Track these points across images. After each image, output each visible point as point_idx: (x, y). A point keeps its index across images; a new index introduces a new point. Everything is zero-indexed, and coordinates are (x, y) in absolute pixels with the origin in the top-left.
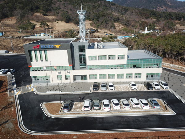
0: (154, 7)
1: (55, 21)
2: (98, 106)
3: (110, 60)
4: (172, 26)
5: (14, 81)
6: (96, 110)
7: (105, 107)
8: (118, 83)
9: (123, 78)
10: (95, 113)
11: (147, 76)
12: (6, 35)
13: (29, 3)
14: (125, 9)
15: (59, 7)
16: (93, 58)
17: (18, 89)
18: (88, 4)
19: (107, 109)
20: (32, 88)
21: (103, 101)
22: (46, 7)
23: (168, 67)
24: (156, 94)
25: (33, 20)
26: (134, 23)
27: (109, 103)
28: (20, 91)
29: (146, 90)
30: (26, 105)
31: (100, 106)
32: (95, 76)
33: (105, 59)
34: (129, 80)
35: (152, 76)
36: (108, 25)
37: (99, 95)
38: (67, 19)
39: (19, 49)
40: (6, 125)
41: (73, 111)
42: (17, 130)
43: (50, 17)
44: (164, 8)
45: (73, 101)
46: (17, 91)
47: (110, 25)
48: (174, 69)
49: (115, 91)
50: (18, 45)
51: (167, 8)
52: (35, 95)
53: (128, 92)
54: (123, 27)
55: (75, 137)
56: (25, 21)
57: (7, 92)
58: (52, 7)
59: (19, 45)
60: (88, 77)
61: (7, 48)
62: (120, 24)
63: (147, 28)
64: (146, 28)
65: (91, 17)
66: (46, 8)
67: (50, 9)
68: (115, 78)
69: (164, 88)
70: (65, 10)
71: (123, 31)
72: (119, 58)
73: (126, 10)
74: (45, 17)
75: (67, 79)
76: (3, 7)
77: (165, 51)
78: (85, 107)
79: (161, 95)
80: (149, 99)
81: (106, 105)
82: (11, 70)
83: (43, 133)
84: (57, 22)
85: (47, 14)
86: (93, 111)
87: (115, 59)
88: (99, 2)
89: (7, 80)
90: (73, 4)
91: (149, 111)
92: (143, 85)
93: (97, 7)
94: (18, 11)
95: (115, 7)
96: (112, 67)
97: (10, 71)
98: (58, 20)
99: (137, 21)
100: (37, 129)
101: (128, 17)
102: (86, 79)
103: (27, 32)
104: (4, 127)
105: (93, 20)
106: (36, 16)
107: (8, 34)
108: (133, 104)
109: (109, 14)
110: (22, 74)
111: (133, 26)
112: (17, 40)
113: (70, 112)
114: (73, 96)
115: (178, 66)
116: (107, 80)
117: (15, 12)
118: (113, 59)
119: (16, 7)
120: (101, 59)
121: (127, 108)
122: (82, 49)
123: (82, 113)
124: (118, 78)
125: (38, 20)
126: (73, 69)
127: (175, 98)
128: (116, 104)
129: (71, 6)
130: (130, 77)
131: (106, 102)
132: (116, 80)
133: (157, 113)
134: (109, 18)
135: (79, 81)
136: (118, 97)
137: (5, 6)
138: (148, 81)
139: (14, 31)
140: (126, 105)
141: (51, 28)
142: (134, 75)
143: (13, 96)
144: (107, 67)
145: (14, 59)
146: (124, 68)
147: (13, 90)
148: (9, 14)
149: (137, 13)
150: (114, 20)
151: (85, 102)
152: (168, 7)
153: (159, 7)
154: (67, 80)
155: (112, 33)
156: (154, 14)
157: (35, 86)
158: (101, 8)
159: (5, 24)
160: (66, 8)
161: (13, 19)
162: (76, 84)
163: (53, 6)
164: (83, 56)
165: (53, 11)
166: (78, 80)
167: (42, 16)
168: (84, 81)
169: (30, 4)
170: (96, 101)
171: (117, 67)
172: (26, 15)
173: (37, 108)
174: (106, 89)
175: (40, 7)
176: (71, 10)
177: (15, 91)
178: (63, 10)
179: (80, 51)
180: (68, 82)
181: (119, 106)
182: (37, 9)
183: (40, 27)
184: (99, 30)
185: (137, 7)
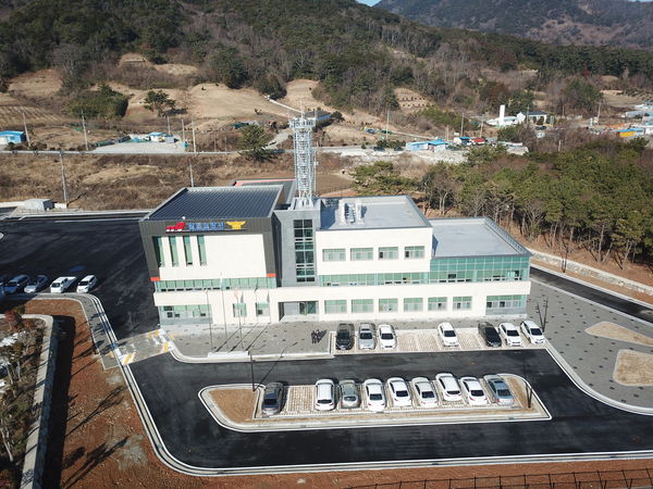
0: (534, 19)
1: (195, 84)
2: (353, 399)
3: (382, 261)
4: (589, 99)
5: (105, 318)
6: (350, 408)
7: (372, 402)
8: (405, 325)
9: (421, 309)
10: (345, 417)
11: (489, 305)
12: (35, 142)
13: (104, 20)
14: (430, 36)
15: (207, 32)
16: (334, 254)
17: (124, 344)
18: (305, 19)
19: (377, 406)
20: (164, 340)
21: (365, 384)
22: (163, 33)
23: (555, 268)
24: (508, 361)
25: (118, 79)
26: (462, 88)
27: (383, 389)
28: (131, 350)
29: (483, 347)
30: (161, 395)
31: (359, 397)
32: (340, 305)
33: (370, 257)
34: (436, 315)
35: (503, 304)
36: (375, 96)
37: (355, 364)
38: (234, 78)
39: (86, 194)
40: (125, 451)
41: (287, 412)
42: (155, 465)
43: (176, 70)
44: (568, 23)
45: (286, 384)
46: (123, 353)
47: (379, 96)
48: (572, 274)
49: (398, 351)
50: (81, 178)
51: (579, 25)
52: (177, 363)
53: (433, 355)
54: (424, 102)
55: (301, 481)
56: (93, 85)
57: (95, 356)
58: (183, 34)
59: (85, 181)
60: (321, 307)
61: (47, 192)
62: (415, 90)
63: (507, 106)
64: (503, 108)
65: (316, 69)
66: (161, 38)
67: (174, 40)
68: (396, 310)
69: (533, 341)
70: (225, 42)
71: (423, 120)
72: (407, 255)
73: (435, 40)
74: (157, 67)
75: (259, 312)
76: (12, 37)
77: (548, 218)
78: (319, 401)
79: (520, 363)
80: (487, 378)
81: (375, 397)
82: (87, 279)
83: (221, 473)
84: (200, 86)
85: (164, 56)
86: (340, 412)
87: (397, 257)
88: (344, 14)
89: (82, 317)
90: (254, 21)
91: (485, 412)
92: (475, 331)
93: (337, 32)
94: (66, 51)
95: (398, 29)
96: (388, 279)
97: (85, 283)
98: (204, 81)
99: (472, 79)
100: (205, 461)
101: (441, 63)
102: (315, 312)
103: (103, 127)
104: (121, 458)
105: (323, 78)
106: (129, 68)
107: (41, 135)
108: (445, 392)
109: (377, 59)
110: (122, 292)
111: (458, 100)
112: (76, 162)
113: (282, 415)
114: (282, 368)
115: (582, 266)
116: (374, 316)
117: (55, 52)
118: (391, 257)
119: (57, 33)
120: (358, 257)
121: (430, 403)
122: (303, 228)
123: (312, 418)
124: (406, 308)
125: (134, 82)
126: (279, 285)
127: (557, 373)
128: (401, 394)
129: (246, 27)
130: (440, 305)
131: (374, 387)
132: (400, 315)
133: (504, 417)
134: (378, 72)
135: (294, 317)
136: (405, 369)
137: (21, 30)
138: (492, 317)
139: (59, 126)
140: (427, 395)
141: (183, 111)
142: (450, 303)
143: (116, 368)
144: (376, 281)
145: (81, 234)
146: (422, 282)
147: (110, 348)
148: (33, 60)
149: (472, 49)
150: (393, 77)
151: (320, 387)
152: (580, 20)
153: (549, 22)
154: (260, 317)
155: (387, 127)
156: (532, 53)
157: (172, 335)
158: (348, 36)
159: (25, 97)
160: (229, 34)
161: (48, 77)
162: (286, 328)
163: (186, 29)
164: (307, 247)
165: (183, 45)
166: (291, 314)
167: (149, 65)
168: (309, 317)
169: (106, 24)
170: (348, 385)
171: (403, 279)
172: (94, 64)
173: (192, 403)
174: (372, 346)
175: (140, 31)
176: (246, 42)
177: (117, 351)
178: (220, 45)
179: (298, 234)
180: (263, 320)
181: (409, 397)
182: (131, 38)
183: (146, 107)
184: (344, 115)
185: (473, 19)
